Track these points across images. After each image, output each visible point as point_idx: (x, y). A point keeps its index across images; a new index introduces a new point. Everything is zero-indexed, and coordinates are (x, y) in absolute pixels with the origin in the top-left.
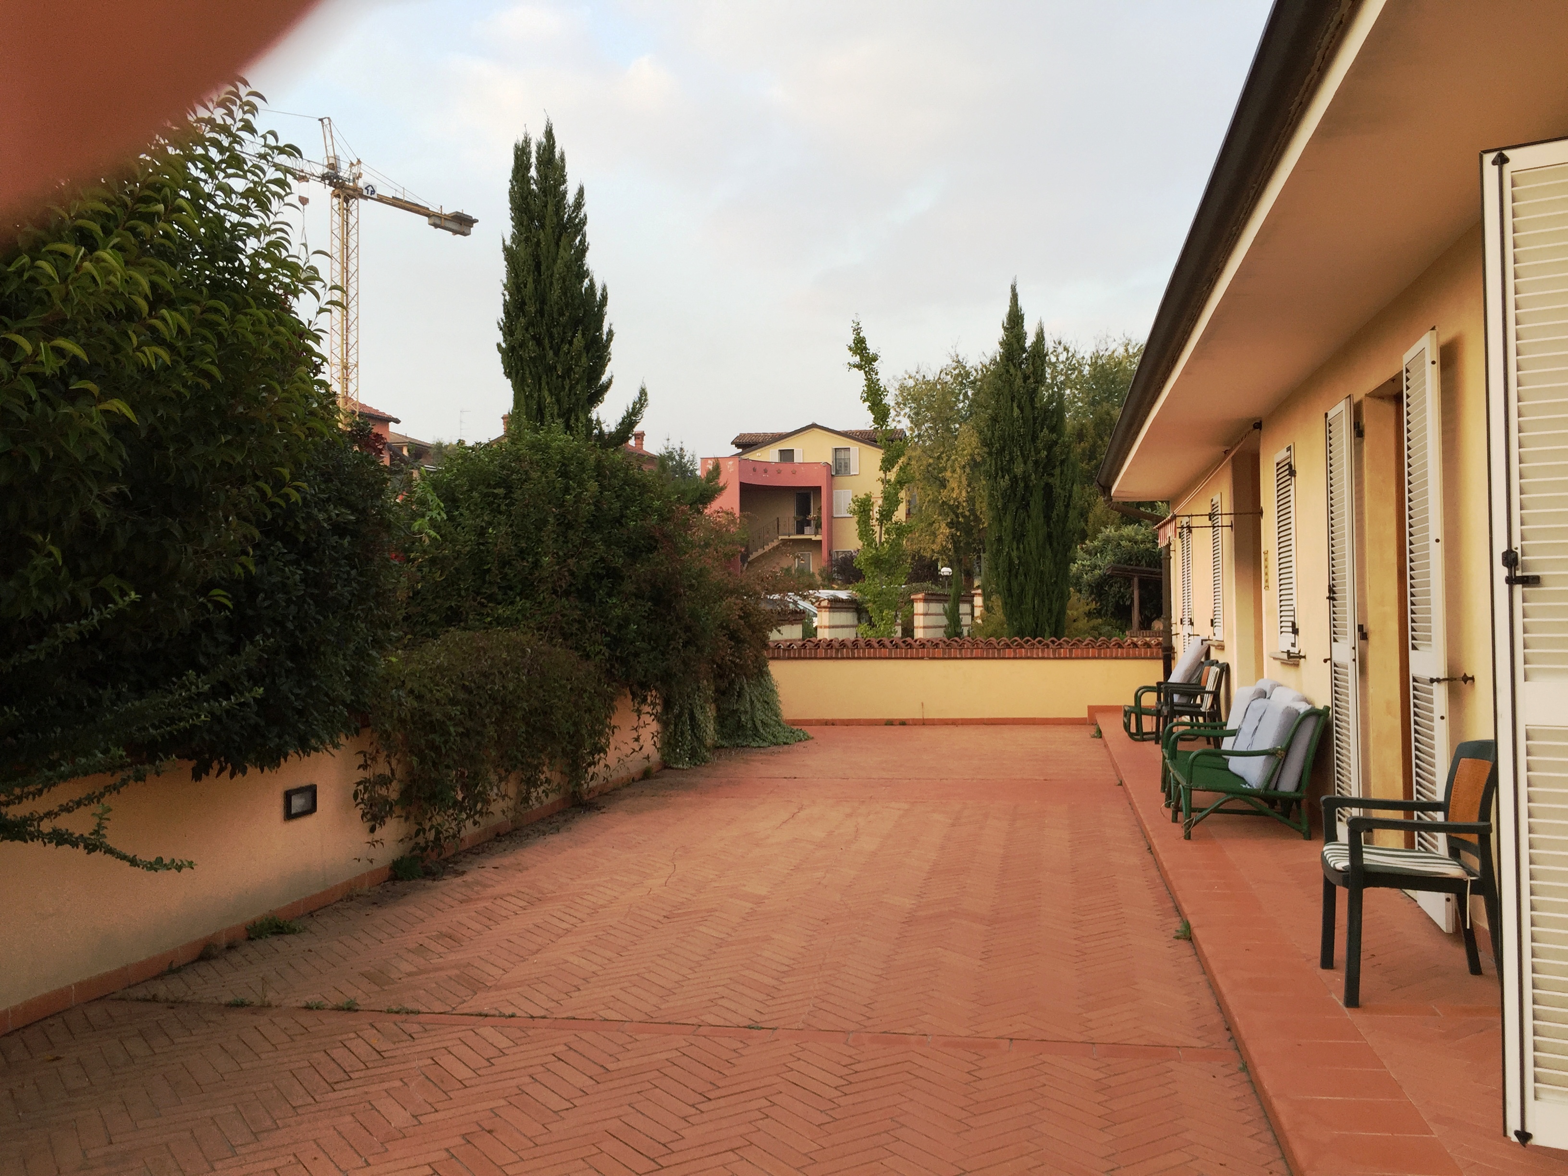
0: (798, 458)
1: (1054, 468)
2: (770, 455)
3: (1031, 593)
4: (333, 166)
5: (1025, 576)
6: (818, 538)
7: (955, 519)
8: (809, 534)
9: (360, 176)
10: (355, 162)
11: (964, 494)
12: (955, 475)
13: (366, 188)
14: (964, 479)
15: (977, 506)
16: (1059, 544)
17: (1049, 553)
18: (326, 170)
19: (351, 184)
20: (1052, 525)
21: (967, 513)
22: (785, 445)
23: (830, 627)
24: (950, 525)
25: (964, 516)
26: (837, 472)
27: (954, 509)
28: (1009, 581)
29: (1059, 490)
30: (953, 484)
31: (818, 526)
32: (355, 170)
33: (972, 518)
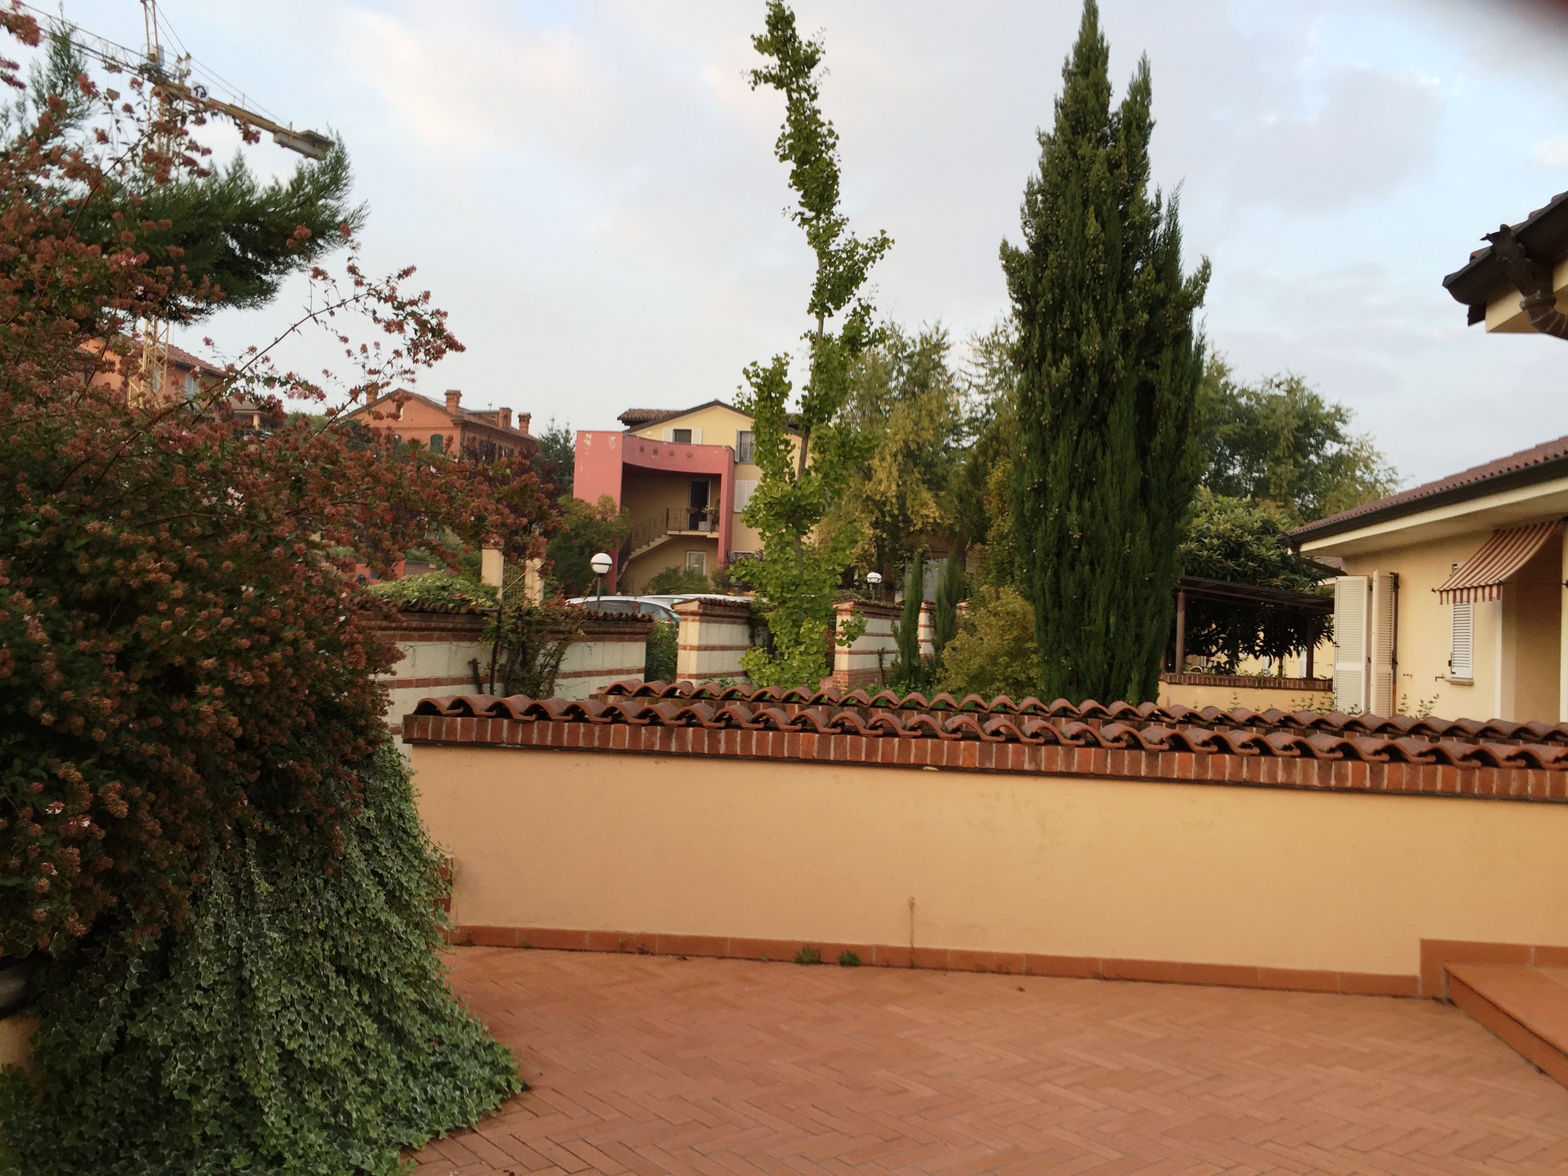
0: (695, 440)
1: (1159, 350)
2: (664, 434)
3: (1102, 601)
4: (152, 57)
5: (1092, 564)
6: (714, 535)
7: (881, 518)
8: (704, 530)
9: (188, 73)
10: (183, 56)
11: (894, 487)
12: (884, 464)
13: (195, 89)
14: (894, 469)
15: (909, 503)
16: (1161, 503)
17: (1143, 520)
18: (145, 61)
19: (177, 82)
20: (1149, 464)
21: (896, 512)
22: (682, 424)
23: (700, 648)
24: (875, 525)
25: (892, 516)
26: (741, 459)
27: (880, 505)
28: (1056, 574)
29: (1168, 395)
30: (881, 475)
31: (715, 522)
32: (183, 66)
33: (900, 518)
